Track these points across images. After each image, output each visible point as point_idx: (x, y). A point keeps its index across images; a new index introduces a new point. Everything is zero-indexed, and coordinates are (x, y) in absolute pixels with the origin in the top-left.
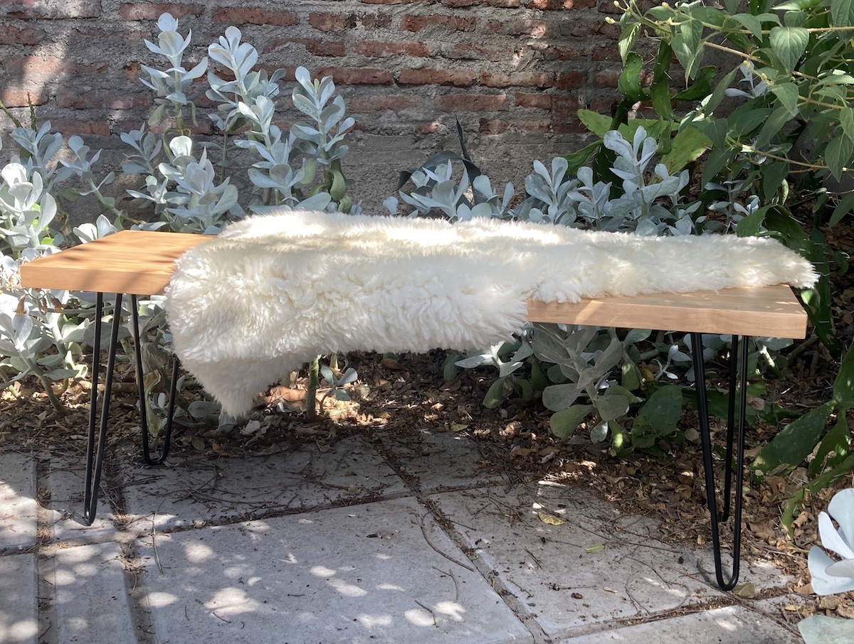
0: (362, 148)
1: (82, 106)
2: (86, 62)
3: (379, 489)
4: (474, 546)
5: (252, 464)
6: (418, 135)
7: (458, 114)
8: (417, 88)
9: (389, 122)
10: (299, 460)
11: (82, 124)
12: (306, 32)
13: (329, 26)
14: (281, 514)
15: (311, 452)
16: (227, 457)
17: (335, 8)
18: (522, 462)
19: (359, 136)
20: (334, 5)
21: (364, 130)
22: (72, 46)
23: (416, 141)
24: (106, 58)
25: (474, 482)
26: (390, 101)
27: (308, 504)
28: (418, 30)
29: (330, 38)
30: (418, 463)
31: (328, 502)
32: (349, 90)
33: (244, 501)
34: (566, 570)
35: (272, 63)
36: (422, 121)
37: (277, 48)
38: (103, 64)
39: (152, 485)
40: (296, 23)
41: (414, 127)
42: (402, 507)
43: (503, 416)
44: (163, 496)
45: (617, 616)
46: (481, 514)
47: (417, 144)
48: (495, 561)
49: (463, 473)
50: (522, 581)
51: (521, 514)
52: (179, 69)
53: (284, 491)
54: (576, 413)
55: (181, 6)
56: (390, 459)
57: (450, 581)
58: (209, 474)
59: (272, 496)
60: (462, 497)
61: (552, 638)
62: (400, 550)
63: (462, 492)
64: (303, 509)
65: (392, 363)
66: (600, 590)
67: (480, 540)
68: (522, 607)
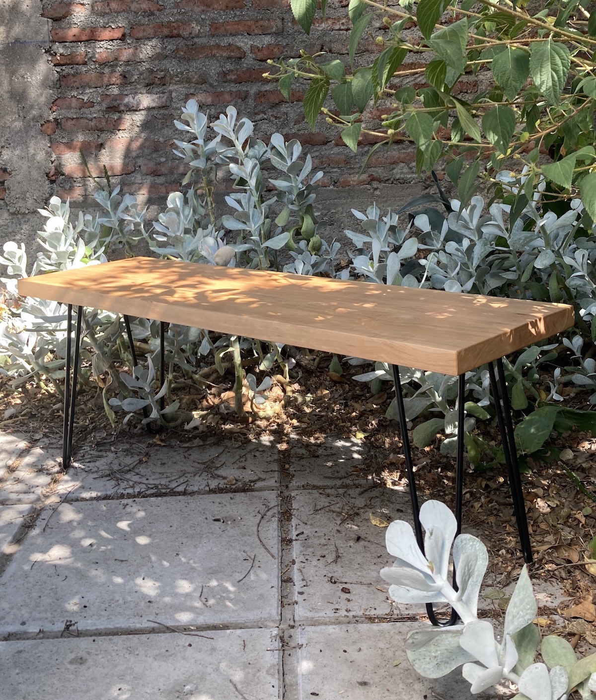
1: (159, 173)
2: (161, 139)
3: (253, 481)
4: (294, 537)
10: (212, 452)
11: (160, 186)
14: (165, 494)
16: (160, 446)
18: (392, 468)
19: (375, 186)
21: (380, 181)
22: (151, 129)
23: (427, 188)
25: (339, 483)
26: (403, 156)
30: (304, 463)
31: (207, 488)
32: (366, 149)
33: (145, 482)
35: (302, 132)
41: (423, 176)
42: (261, 498)
44: (93, 473)
45: (367, 613)
46: (323, 511)
47: (428, 190)
48: (301, 552)
49: (336, 474)
50: (310, 571)
51: (357, 514)
52: (200, 141)
53: (180, 477)
54: (432, 426)
55: (231, 93)
56: (284, 458)
57: (248, 564)
58: (136, 458)
59: (168, 480)
60: (317, 495)
61: (297, 624)
62: (230, 534)
63: (320, 491)
64: (184, 493)
65: (336, 376)
66: (372, 588)
67: (303, 533)
68: (293, 594)
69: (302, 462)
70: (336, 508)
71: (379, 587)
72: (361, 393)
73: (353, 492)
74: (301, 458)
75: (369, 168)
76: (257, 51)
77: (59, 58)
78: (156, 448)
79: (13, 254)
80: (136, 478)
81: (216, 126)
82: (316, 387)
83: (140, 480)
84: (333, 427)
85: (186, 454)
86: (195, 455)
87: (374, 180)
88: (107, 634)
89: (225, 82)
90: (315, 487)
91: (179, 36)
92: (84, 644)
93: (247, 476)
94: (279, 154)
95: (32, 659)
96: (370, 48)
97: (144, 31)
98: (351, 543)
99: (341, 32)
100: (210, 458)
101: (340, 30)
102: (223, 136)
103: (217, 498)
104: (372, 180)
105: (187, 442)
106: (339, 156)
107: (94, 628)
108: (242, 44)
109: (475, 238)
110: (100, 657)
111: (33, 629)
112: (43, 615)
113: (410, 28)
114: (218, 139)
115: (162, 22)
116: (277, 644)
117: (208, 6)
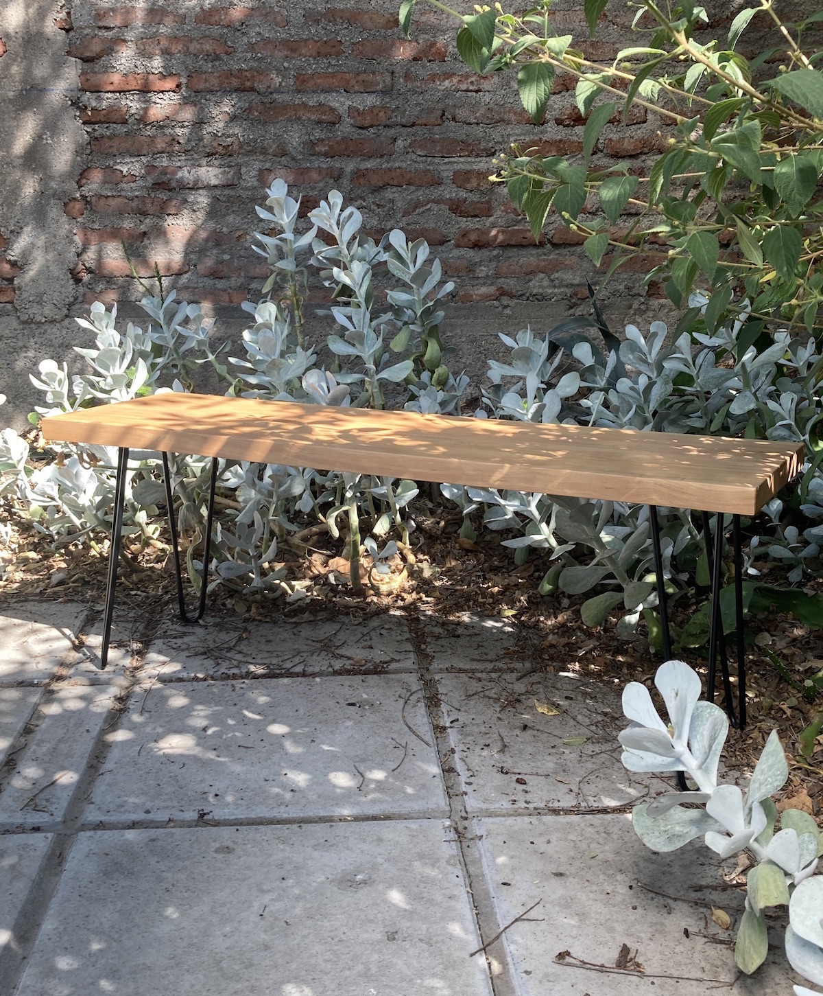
0: (508, 316)
1: (221, 275)
2: (225, 229)
3: (386, 663)
4: (448, 725)
5: (281, 630)
6: (573, 301)
7: (621, 276)
8: (572, 249)
9: (540, 287)
10: (327, 629)
11: (221, 293)
12: (450, 192)
13: (475, 185)
14: (281, 676)
15: (344, 623)
16: (260, 621)
17: (482, 164)
18: (552, 651)
19: (505, 303)
20: (480, 162)
21: (512, 296)
22: (212, 213)
23: (571, 308)
24: (245, 226)
25: (490, 666)
26: (542, 264)
27: (310, 670)
29: (475, 197)
30: (444, 643)
31: (331, 669)
32: (495, 253)
33: (253, 661)
34: (530, 757)
35: (412, 226)
36: (578, 285)
37: (417, 211)
38: (242, 232)
39: (179, 641)
40: (439, 182)
41: (569, 291)
42: (399, 681)
43: (563, 606)
44: (183, 650)
45: (550, 805)
46: (476, 697)
47: (573, 310)
48: (460, 740)
49: (485, 657)
50: (475, 761)
51: (519, 701)
52: (289, 235)
53: (294, 656)
54: (606, 601)
55: (320, 170)
56: (418, 637)
57: (401, 752)
58: (235, 635)
59: (280, 659)
60: (467, 679)
61: (470, 816)
62: (371, 720)
63: (470, 675)
64: (304, 674)
65: (468, 543)
66: (551, 779)
67: (457, 720)
68: (459, 785)
69: (440, 642)
70: (492, 694)
71: (559, 779)
72: (501, 565)
73: (510, 677)
74: (438, 637)
75: (497, 278)
76: (356, 114)
77: (90, 113)
78: (256, 623)
79: (52, 376)
80: (239, 657)
81: (315, 216)
82: (442, 556)
83: (245, 659)
84: (471, 603)
85: (295, 630)
86: (306, 632)
87: (504, 295)
88: (248, 824)
89: (313, 155)
90: (461, 670)
91: (252, 89)
92: (226, 833)
93: (378, 655)
94: (399, 257)
95: (169, 847)
96: (506, 117)
97: (206, 80)
98: (518, 732)
99: (470, 94)
100: (326, 635)
101: (467, 91)
102: (320, 230)
103: (346, 680)
104: (501, 295)
105: (292, 617)
106: (459, 261)
107: (233, 817)
108: (337, 105)
109: (654, 376)
110: (249, 846)
111: (161, 816)
112: (169, 803)
113: (560, 92)
114: (313, 232)
115: (231, 70)
116: (453, 835)
117: (293, 50)
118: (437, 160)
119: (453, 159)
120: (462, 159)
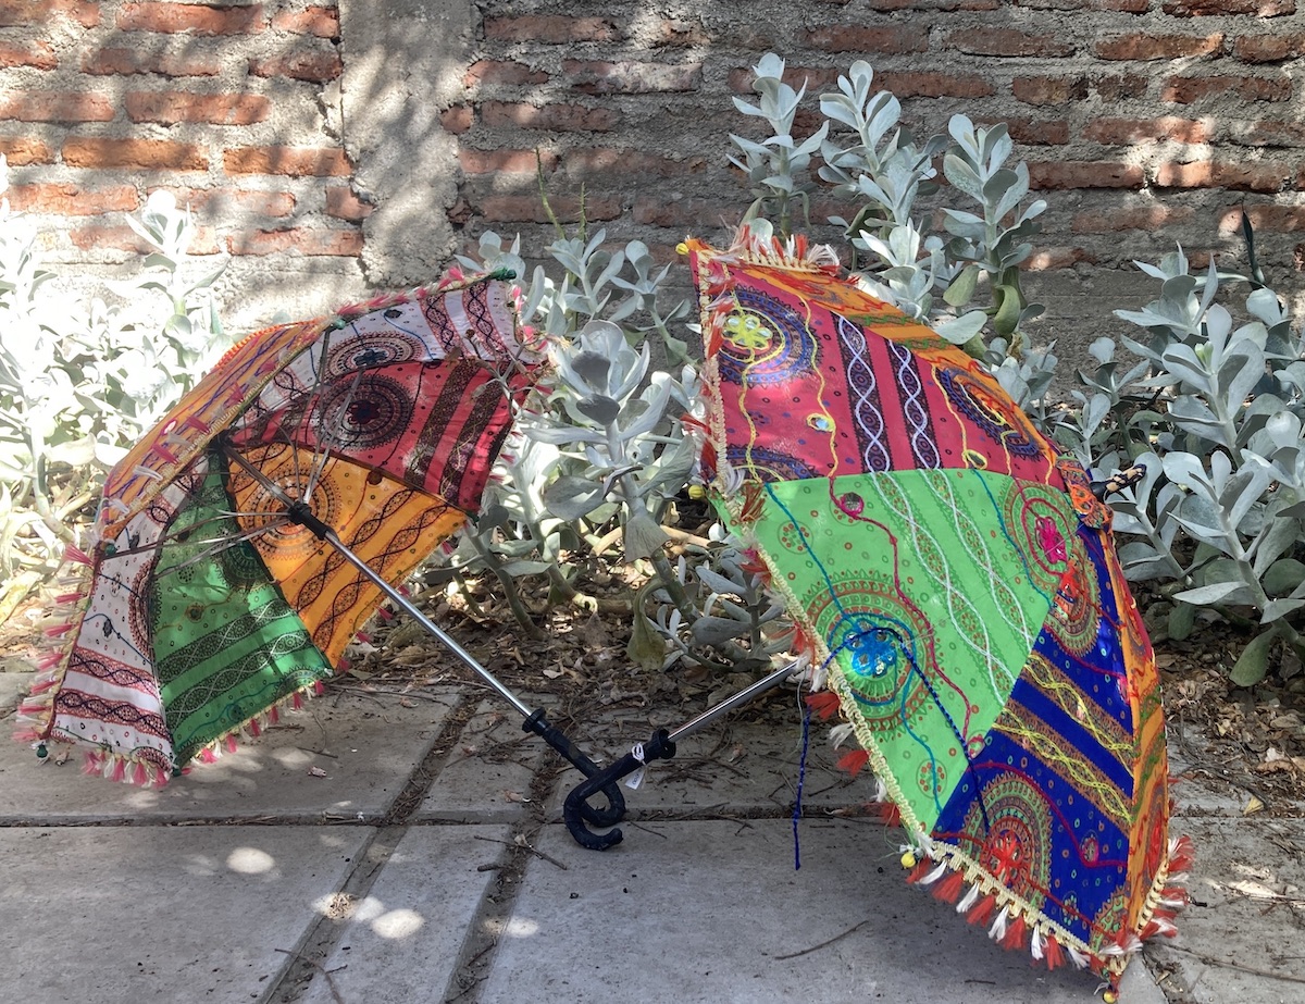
0: (1089, 291)
1: (669, 222)
2: (677, 156)
8: (1184, 195)
9: (1137, 249)
12: (1007, 107)
13: (1044, 97)
17: (1054, 68)
20: (1053, 64)
21: (1094, 262)
22: (656, 131)
24: (705, 151)
26: (1140, 216)
28: (1192, 101)
29: (1044, 116)
32: (1071, 197)
36: (1193, 248)
38: (700, 160)
40: (990, 93)
55: (817, 71)
75: (1074, 235)
87: (1083, 260)
89: (808, 49)
96: (1092, 1)
104: (1078, 260)
118: (989, 61)
119: (1012, 60)
120: (1025, 60)
